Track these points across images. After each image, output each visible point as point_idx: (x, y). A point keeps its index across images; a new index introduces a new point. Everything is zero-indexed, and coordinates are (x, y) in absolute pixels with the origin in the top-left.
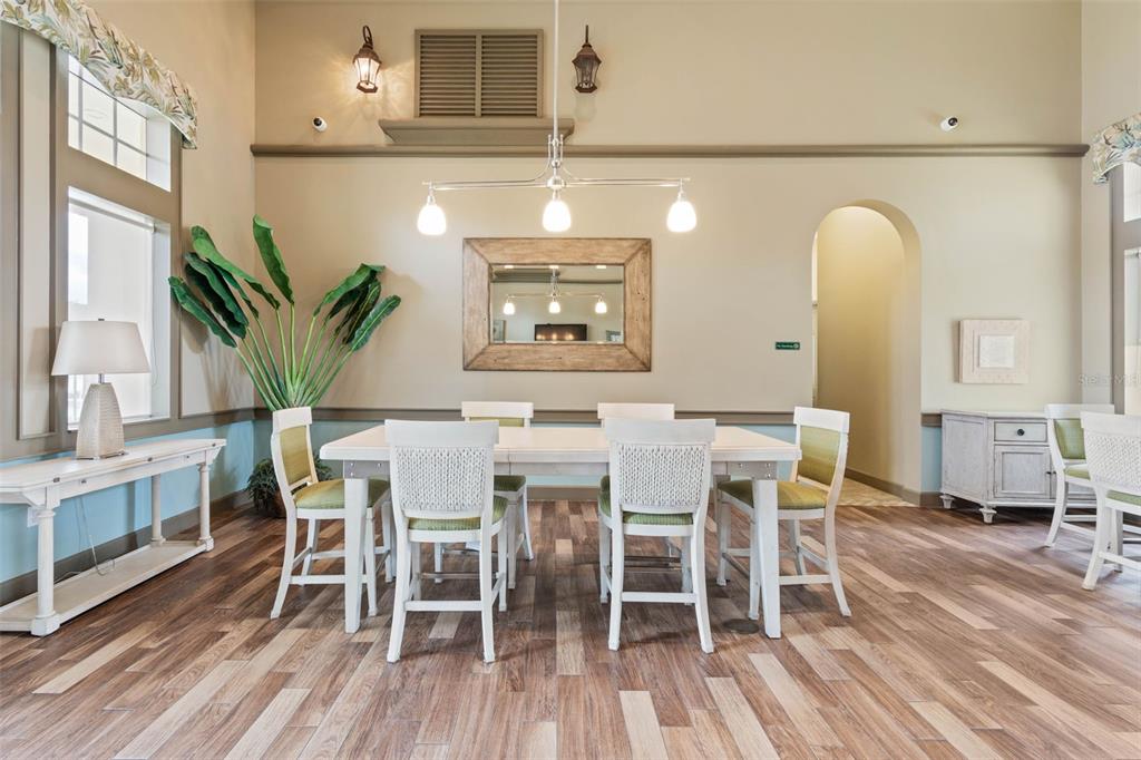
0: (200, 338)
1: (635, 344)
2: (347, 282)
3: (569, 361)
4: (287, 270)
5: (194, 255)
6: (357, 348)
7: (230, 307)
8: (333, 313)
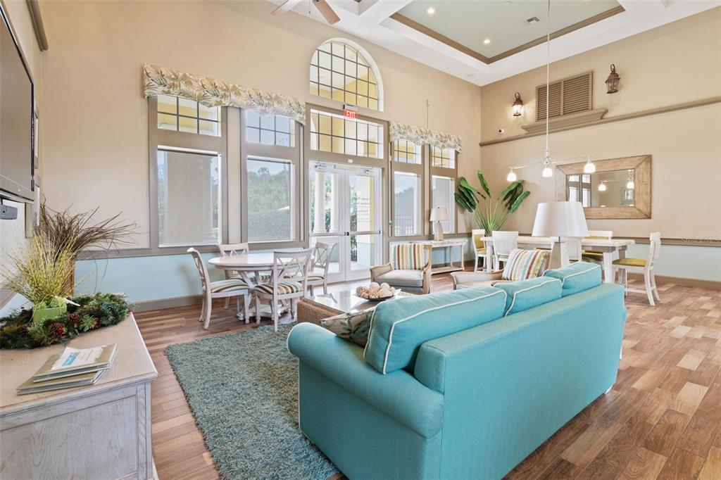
0: (463, 210)
1: (641, 206)
2: (509, 188)
3: (605, 214)
4: (488, 187)
5: (461, 186)
6: (513, 211)
7: (470, 200)
8: (505, 199)
